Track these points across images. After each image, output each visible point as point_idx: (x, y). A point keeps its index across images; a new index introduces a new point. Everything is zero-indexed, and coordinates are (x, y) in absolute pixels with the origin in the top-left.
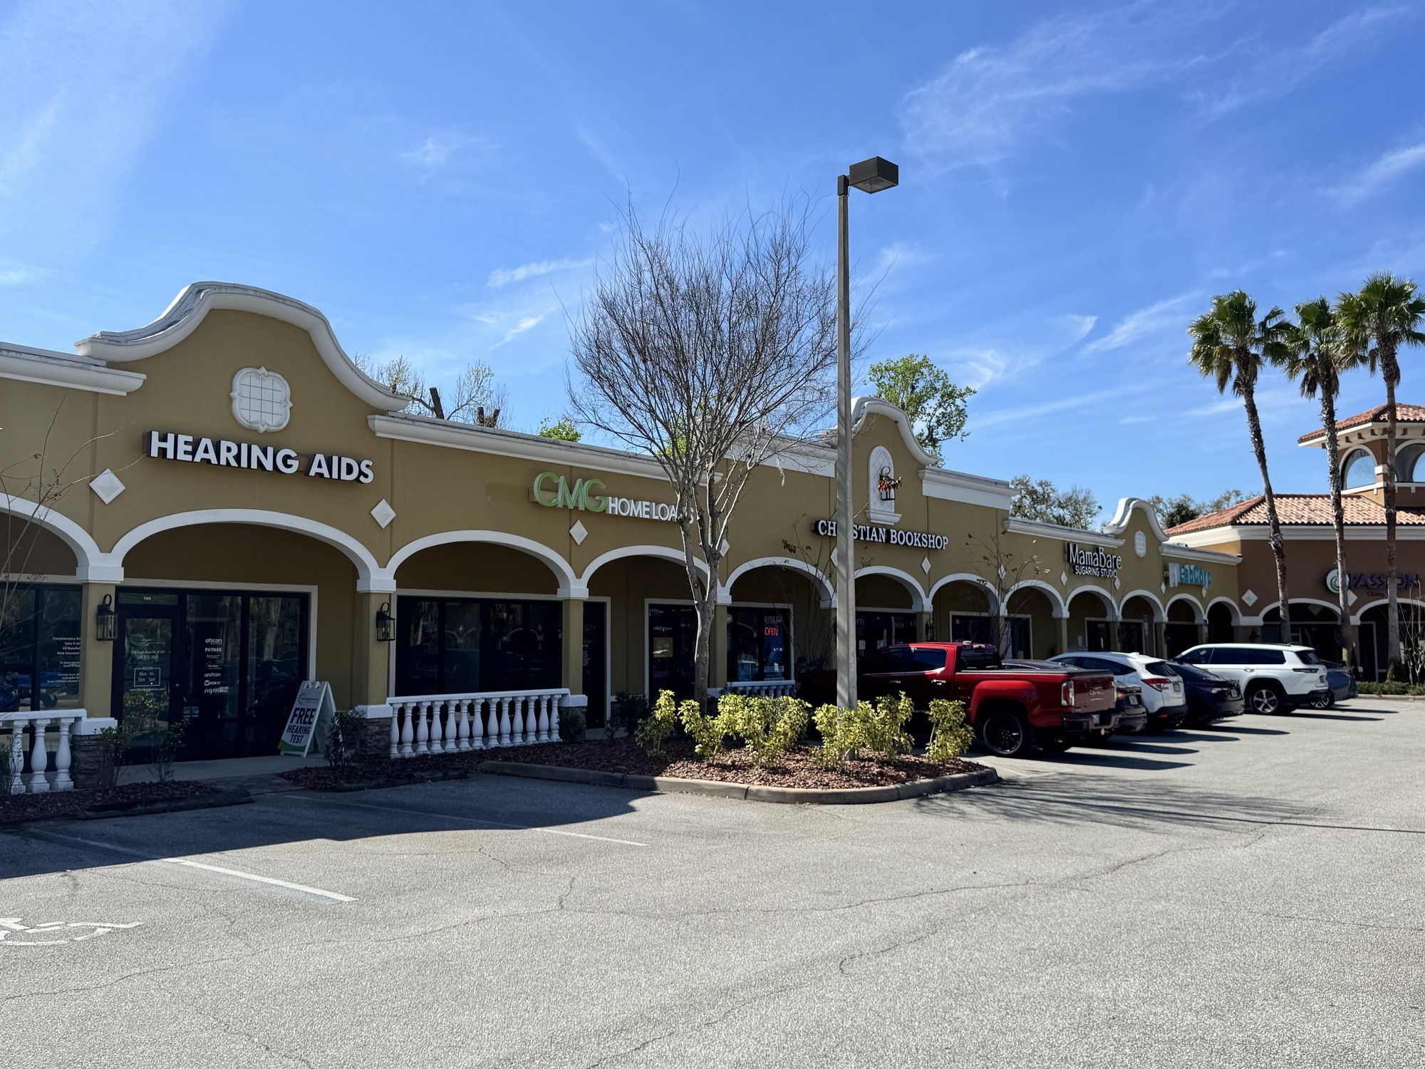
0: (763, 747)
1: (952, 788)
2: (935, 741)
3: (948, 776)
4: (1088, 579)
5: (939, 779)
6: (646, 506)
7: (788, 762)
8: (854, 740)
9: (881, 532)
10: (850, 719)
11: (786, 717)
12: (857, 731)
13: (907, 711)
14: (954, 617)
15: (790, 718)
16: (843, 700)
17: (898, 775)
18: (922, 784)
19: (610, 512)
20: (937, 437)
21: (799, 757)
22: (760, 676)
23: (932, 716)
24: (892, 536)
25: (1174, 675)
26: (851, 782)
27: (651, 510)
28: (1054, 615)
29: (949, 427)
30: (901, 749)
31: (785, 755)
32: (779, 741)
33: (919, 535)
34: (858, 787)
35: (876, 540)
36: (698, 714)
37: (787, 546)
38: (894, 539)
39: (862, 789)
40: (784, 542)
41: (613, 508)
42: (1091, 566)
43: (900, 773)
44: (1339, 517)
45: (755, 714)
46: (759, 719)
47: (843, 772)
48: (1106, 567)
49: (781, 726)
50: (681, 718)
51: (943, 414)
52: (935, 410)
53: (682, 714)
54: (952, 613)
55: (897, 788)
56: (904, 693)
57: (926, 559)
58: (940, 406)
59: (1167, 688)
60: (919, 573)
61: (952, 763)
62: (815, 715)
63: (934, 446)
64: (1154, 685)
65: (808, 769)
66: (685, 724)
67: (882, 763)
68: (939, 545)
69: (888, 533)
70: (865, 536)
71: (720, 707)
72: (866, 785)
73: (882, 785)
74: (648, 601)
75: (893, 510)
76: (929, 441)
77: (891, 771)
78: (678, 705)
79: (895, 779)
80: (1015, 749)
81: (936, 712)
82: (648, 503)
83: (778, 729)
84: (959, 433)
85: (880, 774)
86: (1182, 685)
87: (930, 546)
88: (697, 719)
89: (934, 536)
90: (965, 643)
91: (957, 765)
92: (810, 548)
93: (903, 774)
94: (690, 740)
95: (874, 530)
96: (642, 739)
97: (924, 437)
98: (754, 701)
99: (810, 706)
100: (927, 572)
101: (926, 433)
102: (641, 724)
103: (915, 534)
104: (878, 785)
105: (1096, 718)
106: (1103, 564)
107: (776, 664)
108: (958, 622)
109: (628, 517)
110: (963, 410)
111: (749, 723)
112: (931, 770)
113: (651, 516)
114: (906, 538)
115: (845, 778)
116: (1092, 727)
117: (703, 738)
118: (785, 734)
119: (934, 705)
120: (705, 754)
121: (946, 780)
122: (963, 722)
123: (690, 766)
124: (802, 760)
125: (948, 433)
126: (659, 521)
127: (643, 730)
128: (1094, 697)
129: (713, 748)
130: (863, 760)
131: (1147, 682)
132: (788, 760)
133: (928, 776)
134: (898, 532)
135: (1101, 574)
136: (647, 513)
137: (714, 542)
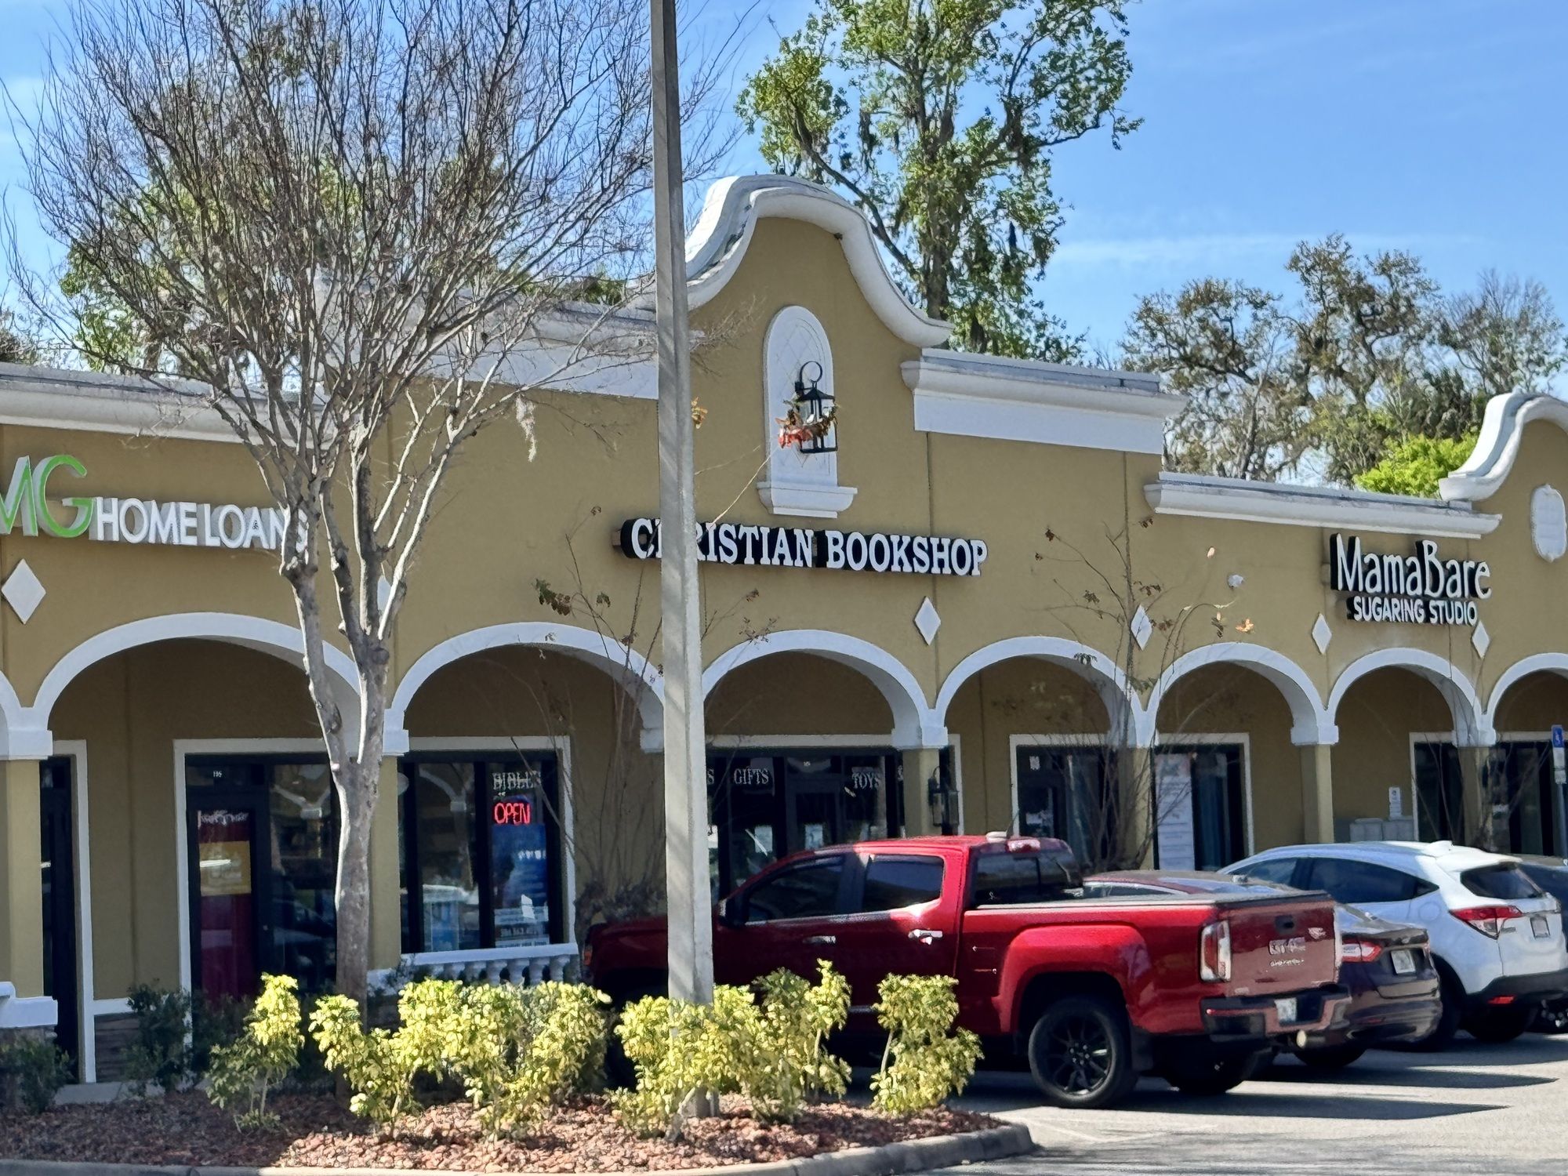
0: (507, 1093)
1: (919, 1165)
2: (891, 1069)
3: (911, 1142)
4: (1393, 632)
5: (891, 1148)
6: (189, 515)
7: (559, 1127)
8: (703, 1069)
9: (800, 539)
10: (695, 1025)
11: (553, 1026)
12: (710, 1049)
13: (835, 1006)
14: (1024, 753)
15: (563, 1027)
16: (681, 988)
17: (801, 1141)
18: (848, 1159)
19: (100, 537)
20: (1035, 132)
21: (583, 1116)
22: (486, 936)
23: (885, 1013)
24: (832, 549)
25: (1534, 896)
26: (695, 1158)
27: (201, 522)
28: (1298, 737)
29: (1075, 101)
30: (820, 1093)
31: (553, 1114)
32: (540, 1078)
33: (906, 540)
34: (710, 1165)
35: (788, 561)
36: (355, 1028)
37: (547, 596)
38: (837, 557)
39: (718, 1170)
40: (542, 586)
41: (107, 526)
42: (1398, 595)
43: (806, 1138)
45: (485, 1022)
46: (493, 1032)
47: (680, 1139)
48: (1444, 595)
49: (543, 1046)
50: (317, 1036)
51: (1056, 57)
52: (1028, 44)
53: (320, 1029)
54: (1017, 740)
55: (795, 1168)
56: (827, 964)
57: (927, 601)
58: (1043, 29)
59: (1512, 930)
60: (908, 642)
61: (928, 1117)
62: (621, 1022)
63: (1026, 163)
64: (1481, 924)
65: (604, 1137)
66: (327, 1050)
67: (768, 1120)
68: (961, 564)
69: (820, 540)
70: (757, 555)
71: (404, 1010)
72: (727, 1161)
73: (762, 1161)
74: (184, 748)
75: (834, 478)
76: (1010, 147)
77: (787, 1135)
78: (307, 1008)
79: (790, 1149)
80: (1099, 1087)
81: (895, 1004)
82: (191, 507)
83: (536, 1052)
84: (1106, 118)
85: (763, 1141)
86: (1556, 921)
87: (936, 570)
88: (353, 1038)
89: (946, 542)
90: (994, 837)
91: (938, 1120)
92: (607, 599)
93: (810, 1140)
94: (338, 1086)
95: (782, 535)
96: (222, 1091)
97: (993, 133)
98: (483, 994)
99: (606, 998)
100: (929, 640)
101: (1000, 118)
102: (216, 1056)
103: (895, 539)
104: (754, 1161)
105: (1287, 1008)
106: (1435, 588)
107: (526, 900)
108: (1035, 763)
109: (144, 545)
110: (1118, 44)
111: (471, 1041)
112: (876, 1129)
113: (201, 539)
114: (868, 552)
115: (682, 1149)
116: (1272, 1028)
117: (369, 1078)
118: (553, 1064)
119: (890, 989)
120: (374, 1114)
121: (905, 1152)
122: (954, 1025)
123: (339, 1142)
124: (590, 1122)
125: (1072, 122)
126: (222, 549)
127: (222, 1068)
128: (1281, 957)
129: (391, 1101)
130: (730, 1116)
131: (1464, 916)
132: (560, 1122)
133: (864, 1143)
134: (846, 537)
135: (1429, 615)
136: (191, 531)
137: (373, 619)
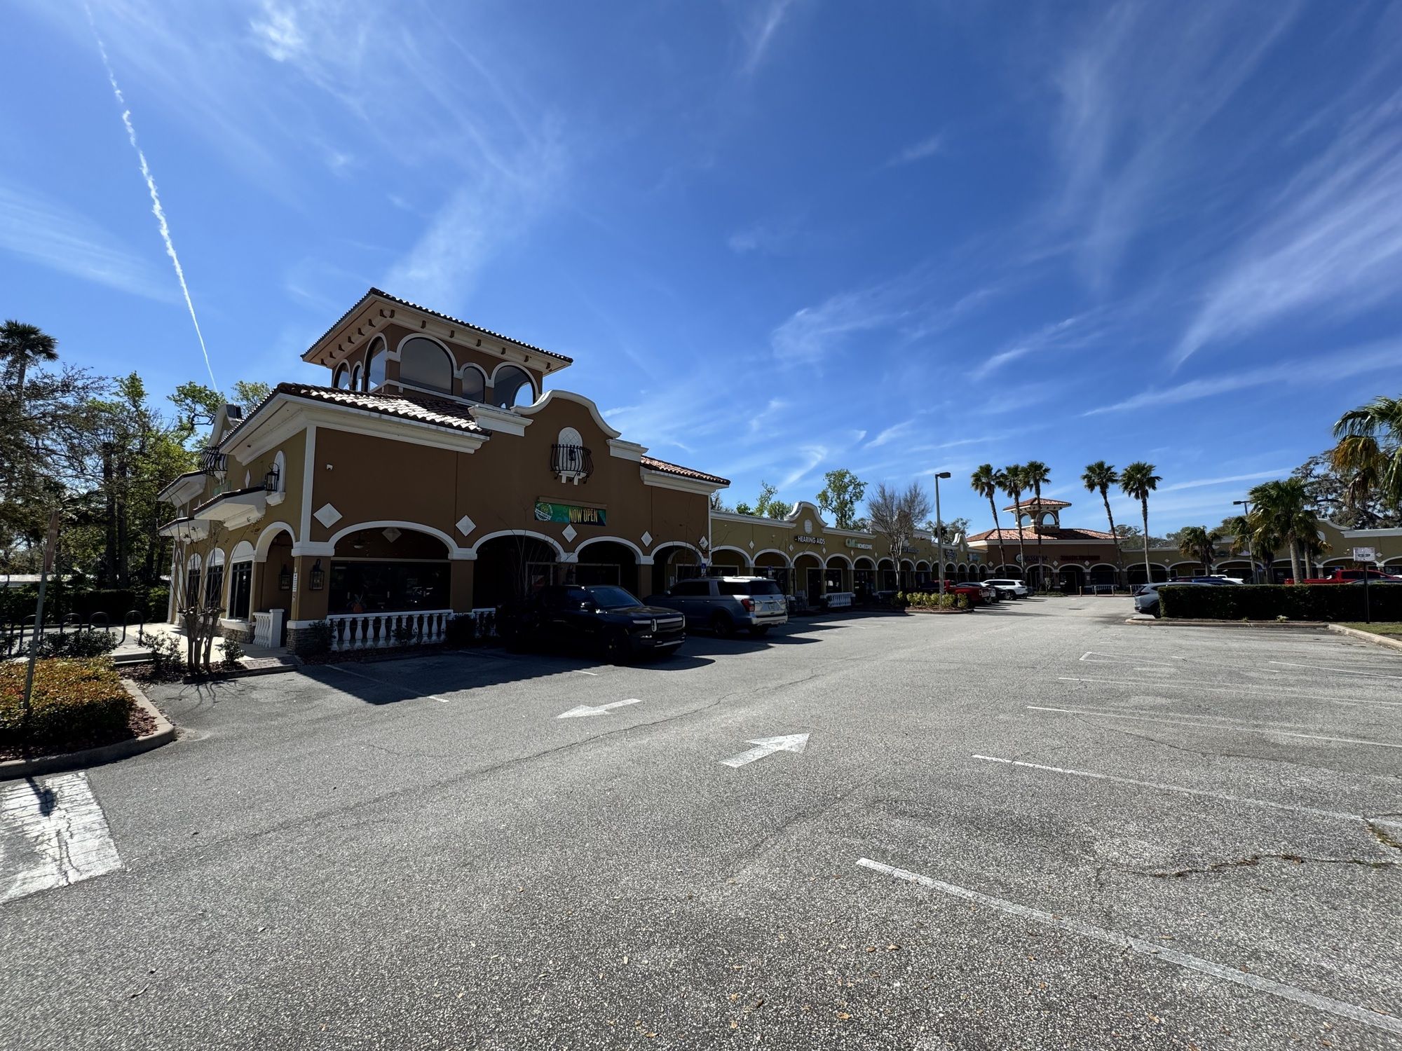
44: (1021, 538)
